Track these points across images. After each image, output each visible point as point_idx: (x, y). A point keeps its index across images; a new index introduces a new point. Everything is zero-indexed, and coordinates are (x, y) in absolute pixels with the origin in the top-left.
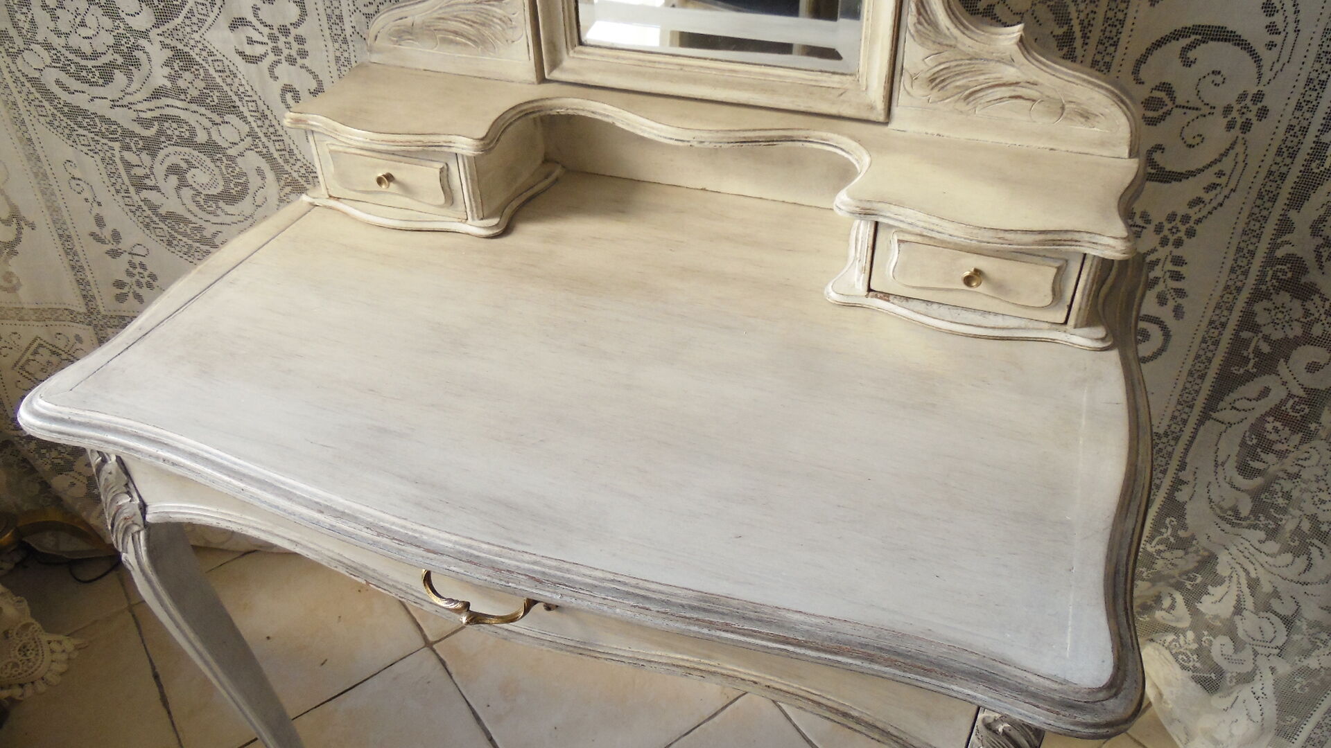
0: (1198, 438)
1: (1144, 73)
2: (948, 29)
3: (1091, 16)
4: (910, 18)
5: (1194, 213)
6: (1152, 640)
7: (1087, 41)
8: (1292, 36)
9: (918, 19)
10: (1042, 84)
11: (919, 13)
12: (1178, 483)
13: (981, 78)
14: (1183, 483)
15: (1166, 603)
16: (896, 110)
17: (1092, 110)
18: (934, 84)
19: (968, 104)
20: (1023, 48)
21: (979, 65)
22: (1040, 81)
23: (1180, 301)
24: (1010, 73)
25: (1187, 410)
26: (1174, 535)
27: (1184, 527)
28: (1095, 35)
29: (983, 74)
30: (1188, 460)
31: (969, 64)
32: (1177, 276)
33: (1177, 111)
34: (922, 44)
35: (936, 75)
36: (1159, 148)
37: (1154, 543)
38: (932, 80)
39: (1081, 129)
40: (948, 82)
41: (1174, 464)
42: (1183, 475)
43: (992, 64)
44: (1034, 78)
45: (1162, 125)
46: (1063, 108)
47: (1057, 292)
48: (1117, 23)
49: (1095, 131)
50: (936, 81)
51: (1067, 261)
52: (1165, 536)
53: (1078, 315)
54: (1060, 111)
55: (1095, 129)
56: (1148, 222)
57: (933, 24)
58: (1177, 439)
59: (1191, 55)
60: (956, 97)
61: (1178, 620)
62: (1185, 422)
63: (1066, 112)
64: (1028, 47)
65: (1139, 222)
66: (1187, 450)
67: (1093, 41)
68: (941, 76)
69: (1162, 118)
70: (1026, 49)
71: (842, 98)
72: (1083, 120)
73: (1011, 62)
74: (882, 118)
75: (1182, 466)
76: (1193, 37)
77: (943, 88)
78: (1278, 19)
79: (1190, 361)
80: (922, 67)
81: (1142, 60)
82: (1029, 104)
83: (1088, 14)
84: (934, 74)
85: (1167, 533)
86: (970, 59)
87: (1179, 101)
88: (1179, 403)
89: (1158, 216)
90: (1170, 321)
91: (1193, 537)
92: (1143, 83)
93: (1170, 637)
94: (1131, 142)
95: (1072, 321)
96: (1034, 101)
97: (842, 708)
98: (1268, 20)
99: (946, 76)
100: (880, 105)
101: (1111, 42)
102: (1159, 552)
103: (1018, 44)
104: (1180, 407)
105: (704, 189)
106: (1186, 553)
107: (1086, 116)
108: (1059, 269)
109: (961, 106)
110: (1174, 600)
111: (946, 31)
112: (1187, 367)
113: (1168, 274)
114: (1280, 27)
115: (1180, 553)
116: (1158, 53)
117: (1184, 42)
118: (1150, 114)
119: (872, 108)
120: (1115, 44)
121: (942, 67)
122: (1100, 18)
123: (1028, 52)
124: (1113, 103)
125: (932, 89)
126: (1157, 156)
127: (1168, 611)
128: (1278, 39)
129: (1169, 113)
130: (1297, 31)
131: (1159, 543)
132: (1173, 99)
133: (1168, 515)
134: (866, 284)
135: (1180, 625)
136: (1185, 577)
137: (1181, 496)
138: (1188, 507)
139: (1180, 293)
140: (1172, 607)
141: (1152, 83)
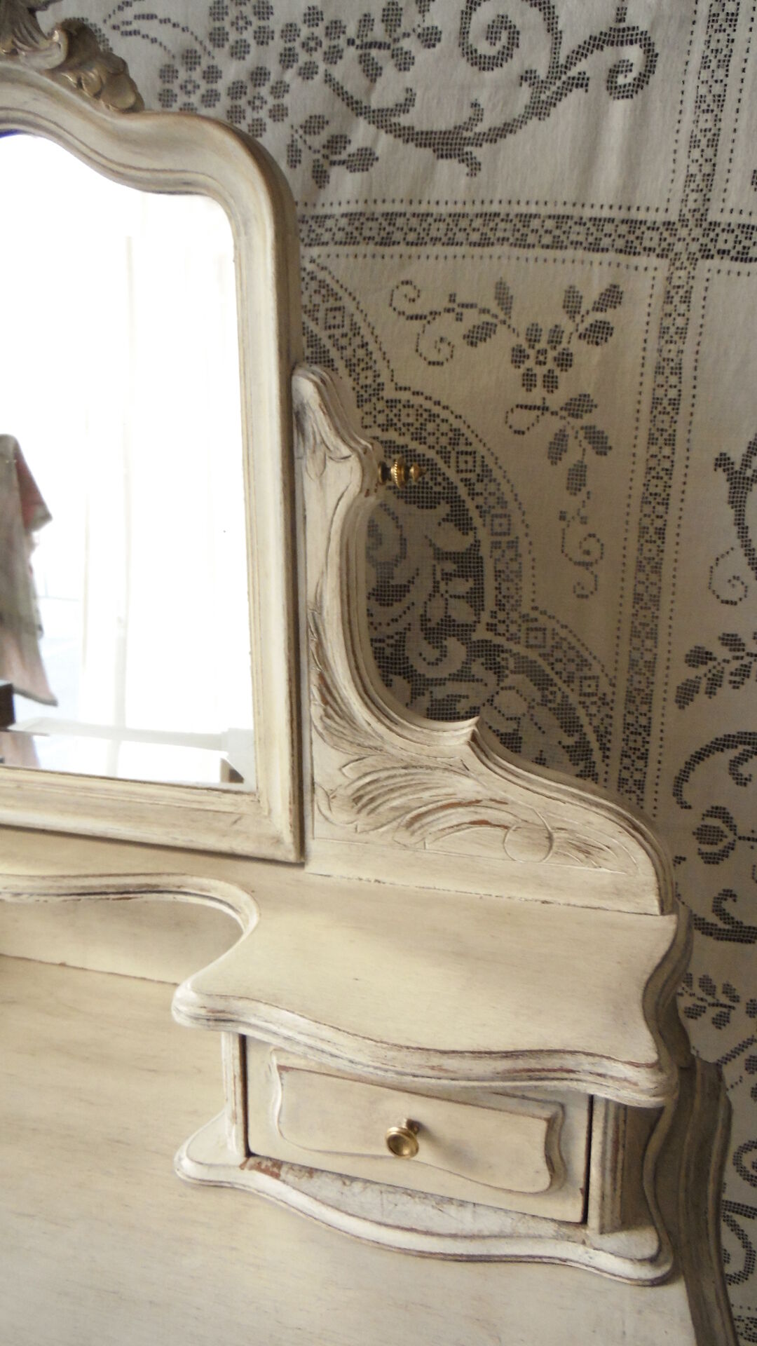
1: (688, 794)
2: (369, 724)
3: (607, 721)
4: (314, 709)
7: (607, 753)
9: (325, 710)
10: (513, 803)
11: (326, 702)
13: (426, 795)
16: (312, 845)
17: (592, 841)
18: (360, 805)
19: (413, 833)
20: (477, 750)
21: (422, 776)
22: (510, 797)
24: (466, 787)
28: (617, 745)
29: (427, 789)
31: (406, 775)
33: (739, 844)
34: (335, 747)
35: (361, 792)
36: (729, 894)
38: (357, 799)
39: (581, 871)
40: (379, 802)
43: (438, 773)
44: (500, 795)
45: (725, 864)
46: (550, 838)
47: (556, 1164)
48: (641, 730)
49: (603, 873)
50: (361, 801)
51: (563, 1106)
53: (602, 1208)
54: (546, 843)
55: (603, 870)
56: (735, 999)
57: (350, 720)
59: (744, 769)
60: (395, 824)
63: (555, 844)
64: (486, 748)
65: (724, 1000)
67: (615, 754)
68: (370, 792)
69: (724, 854)
70: (483, 751)
71: (236, 827)
72: (582, 856)
73: (465, 770)
74: (292, 857)
76: (741, 748)
77: (373, 810)
80: (340, 780)
81: (682, 778)
82: (499, 832)
83: (602, 720)
84: (358, 790)
86: (405, 768)
87: (741, 832)
92: (690, 807)
94: (659, 889)
95: (594, 1221)
96: (506, 827)
99: (375, 793)
100: (288, 838)
101: (638, 753)
103: (469, 745)
105: (63, 965)
107: (586, 850)
108: (551, 1122)
109: (403, 836)
111: (369, 729)
116: (700, 768)
117: (732, 754)
118: (707, 848)
119: (278, 841)
120: (644, 757)
121: (368, 779)
122: (618, 724)
123: (487, 756)
124: (621, 829)
125: (359, 811)
126: (728, 905)
129: (731, 847)
132: (733, 828)
134: (241, 1143)
141: (701, 807)
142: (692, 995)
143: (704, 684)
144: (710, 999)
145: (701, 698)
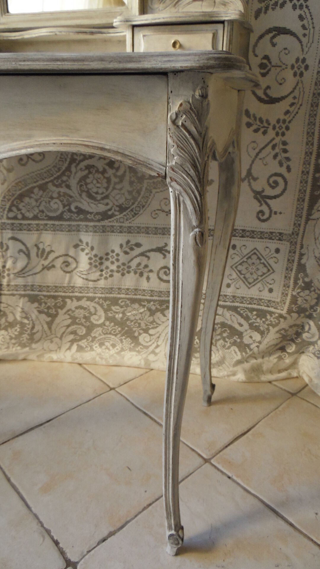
0: (307, 230)
1: (257, 51)
5: (287, 118)
6: (303, 352)
8: (312, 31)
12: (301, 255)
14: (304, 254)
15: (307, 328)
19: (175, 8)
23: (288, 163)
25: (300, 219)
26: (304, 282)
27: (307, 275)
30: (304, 243)
32: (285, 151)
33: (273, 69)
36: (268, 87)
37: (296, 290)
41: (298, 246)
42: (304, 251)
45: (268, 77)
52: (300, 284)
56: (269, 124)
58: (297, 235)
59: (275, 40)
60: (171, 6)
61: (313, 336)
62: (299, 225)
63: (216, 4)
65: (266, 125)
66: (302, 238)
69: (267, 73)
72: (223, 7)
75: (302, 247)
76: (274, 33)
78: (305, 22)
79: (297, 194)
81: (256, 45)
85: (300, 282)
87: (273, 64)
88: (296, 216)
89: (273, 122)
90: (286, 174)
91: (311, 282)
92: (257, 56)
93: (311, 348)
97: (101, 146)
98: (302, 23)
102: (298, 293)
104: (297, 218)
106: (310, 292)
107: (225, 4)
110: (309, 325)
112: (297, 197)
113: (281, 151)
114: (307, 26)
115: (307, 292)
116: (261, 41)
117: (271, 35)
118: (262, 71)
125: (160, 3)
126: (268, 91)
127: (308, 332)
128: (306, 32)
129: (270, 70)
130: (314, 28)
131: (298, 289)
132: (270, 63)
133: (299, 273)
135: (314, 340)
136: (312, 310)
137: (303, 261)
138: (307, 265)
139: (288, 159)
140: (310, 329)
141: (261, 56)
142: (256, 124)
143: (263, 9)
144: (262, 125)
145: (262, 15)
